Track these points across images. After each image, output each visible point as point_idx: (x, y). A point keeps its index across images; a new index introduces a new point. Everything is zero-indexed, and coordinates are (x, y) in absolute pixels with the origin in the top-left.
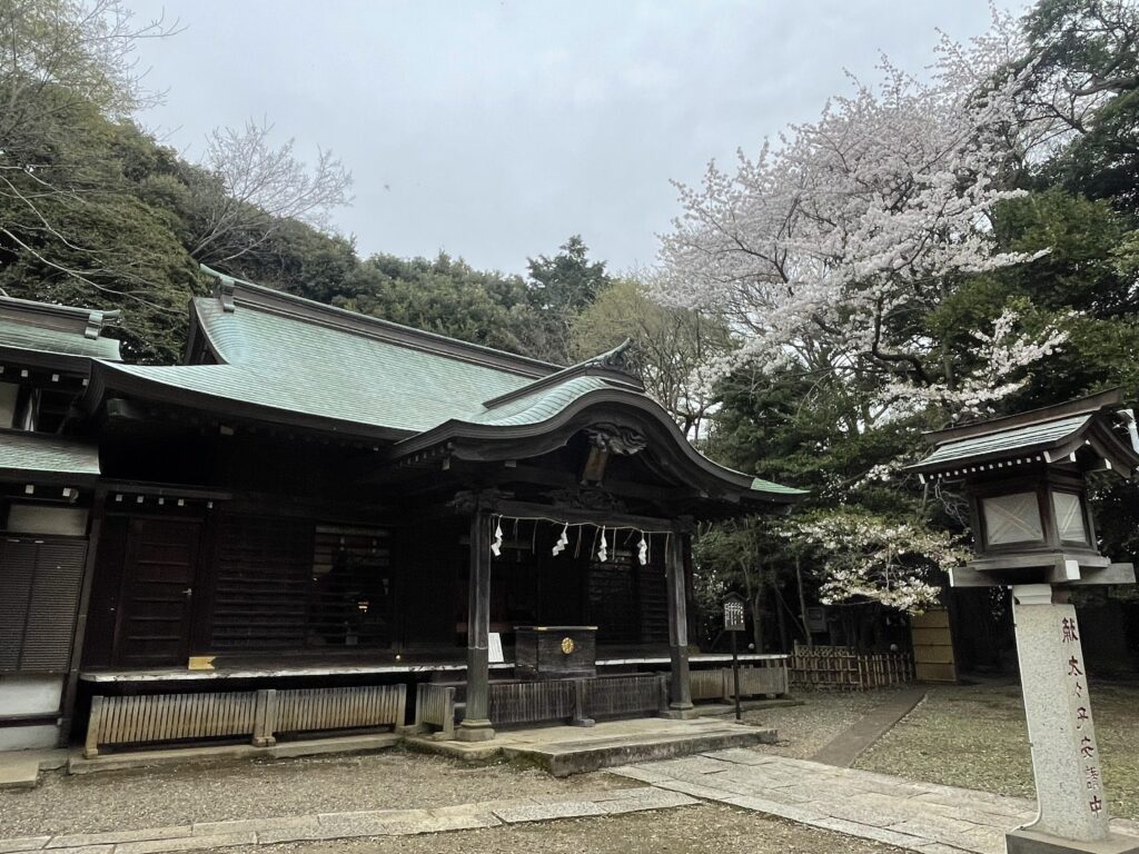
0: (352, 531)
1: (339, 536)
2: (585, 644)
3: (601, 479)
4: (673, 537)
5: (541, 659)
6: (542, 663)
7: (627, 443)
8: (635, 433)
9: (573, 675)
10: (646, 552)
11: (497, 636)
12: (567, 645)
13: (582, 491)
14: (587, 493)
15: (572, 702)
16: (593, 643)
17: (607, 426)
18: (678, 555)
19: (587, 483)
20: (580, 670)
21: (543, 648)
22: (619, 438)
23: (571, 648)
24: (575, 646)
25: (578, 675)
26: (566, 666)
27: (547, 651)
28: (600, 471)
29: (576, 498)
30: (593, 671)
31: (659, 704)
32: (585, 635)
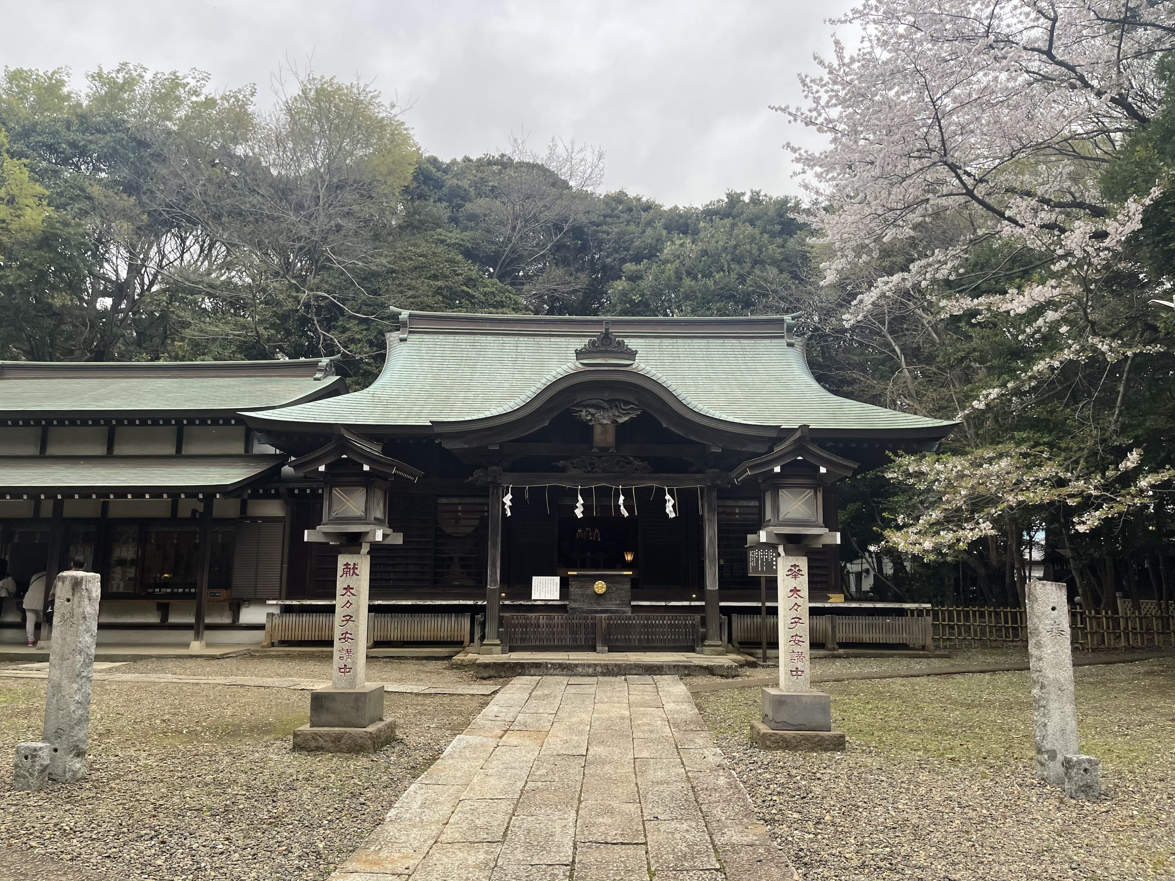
0: (468, 500)
1: (457, 504)
2: (620, 586)
3: (614, 445)
4: (705, 490)
5: (572, 597)
6: (575, 601)
7: (617, 414)
8: (627, 403)
9: (606, 611)
10: (674, 506)
11: (557, 579)
12: (600, 587)
13: (600, 457)
14: (605, 458)
15: (593, 633)
16: (628, 586)
17: (594, 402)
18: (710, 507)
19: (597, 451)
20: (614, 608)
21: (574, 589)
22: (607, 410)
23: (604, 590)
24: (608, 588)
25: (611, 612)
26: (599, 604)
27: (579, 591)
28: (610, 438)
29: (590, 464)
30: (628, 609)
31: (693, 640)
32: (619, 579)
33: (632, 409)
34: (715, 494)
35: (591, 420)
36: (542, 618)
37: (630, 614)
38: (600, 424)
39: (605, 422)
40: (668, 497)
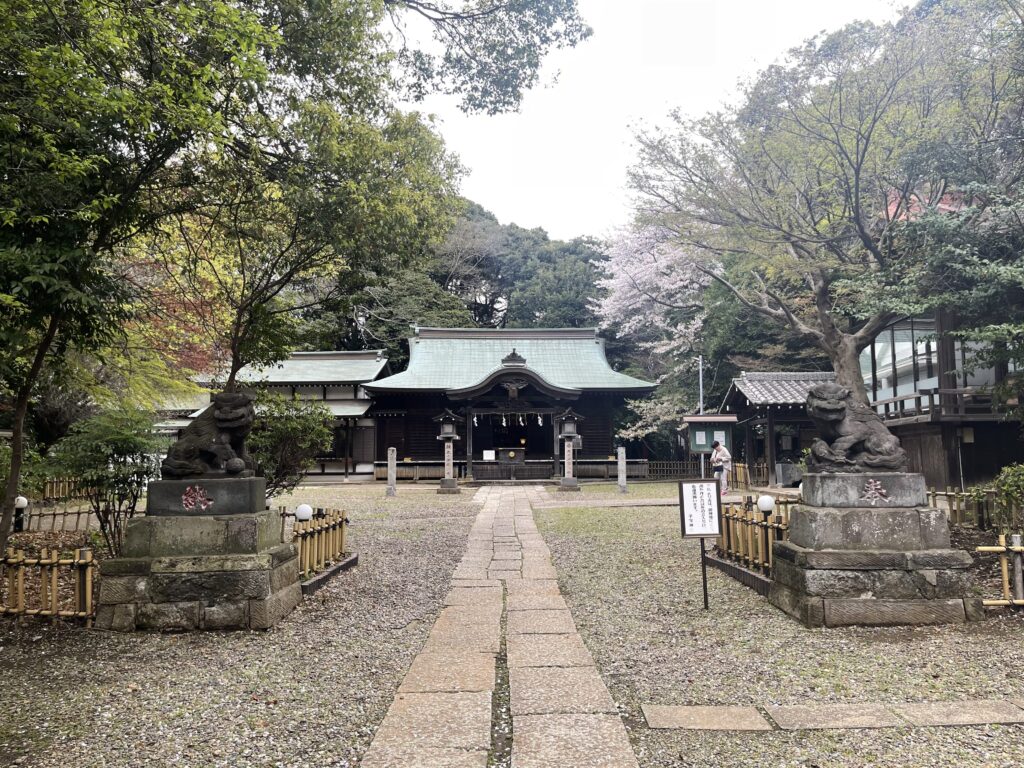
2: (519, 454)
3: (517, 397)
5: (500, 458)
6: (502, 460)
7: (518, 385)
8: (522, 381)
9: (514, 464)
10: (541, 421)
11: (493, 452)
12: (512, 454)
14: (514, 402)
15: (510, 472)
16: (523, 454)
17: (509, 380)
18: (556, 421)
19: (510, 400)
20: (517, 463)
22: (514, 384)
24: (515, 455)
26: (511, 461)
27: (503, 456)
28: (516, 394)
29: (508, 405)
30: (523, 463)
31: (549, 475)
32: (519, 451)
33: (524, 383)
35: (508, 388)
36: (489, 467)
38: (512, 389)
40: (539, 417)
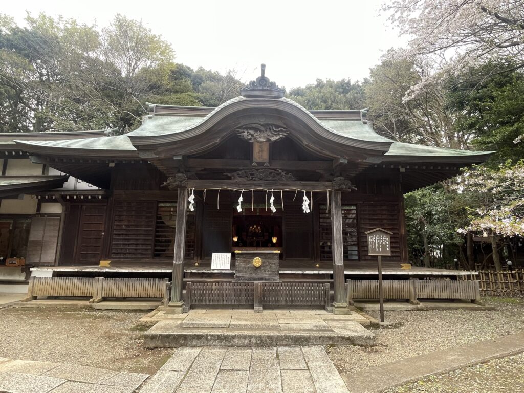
1: (171, 207)
2: (271, 261)
3: (268, 161)
4: (333, 193)
5: (237, 269)
6: (239, 271)
7: (270, 134)
8: (278, 127)
9: (261, 279)
10: (309, 205)
11: (229, 255)
12: (257, 261)
13: (257, 170)
14: (261, 170)
15: (252, 295)
16: (277, 261)
17: (254, 125)
18: (336, 204)
19: (256, 164)
20: (267, 277)
21: (239, 263)
22: (263, 131)
23: (260, 264)
24: (263, 263)
25: (265, 279)
26: (256, 274)
27: (242, 264)
29: (251, 175)
30: (277, 277)
31: (325, 302)
32: (271, 256)
33: (281, 131)
34: (339, 196)
35: (251, 139)
36: (215, 285)
37: (278, 281)
38: (258, 142)
39: (261, 140)
40: (305, 198)
